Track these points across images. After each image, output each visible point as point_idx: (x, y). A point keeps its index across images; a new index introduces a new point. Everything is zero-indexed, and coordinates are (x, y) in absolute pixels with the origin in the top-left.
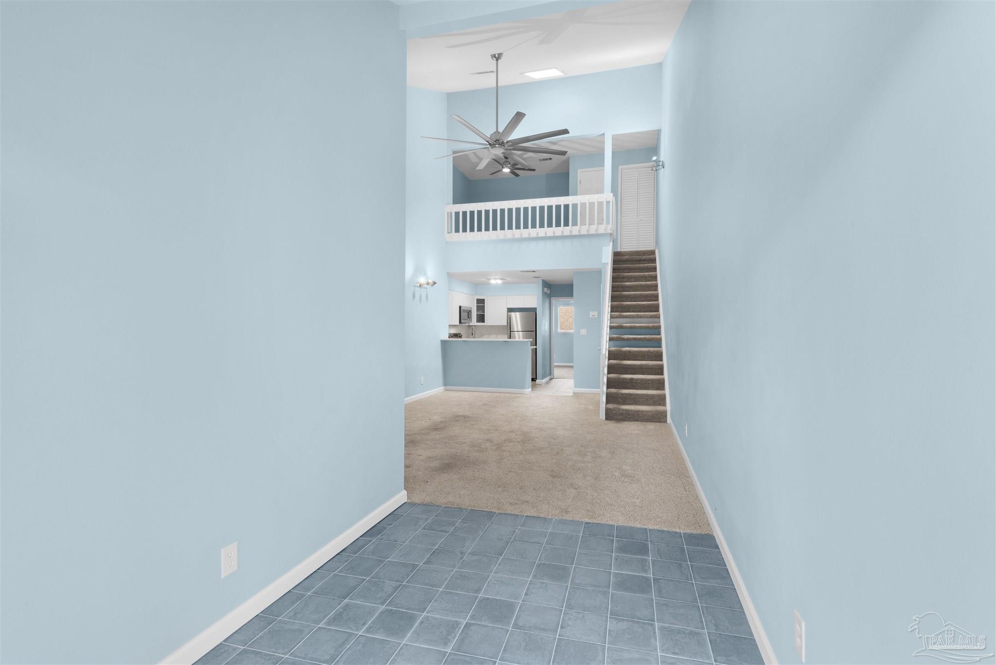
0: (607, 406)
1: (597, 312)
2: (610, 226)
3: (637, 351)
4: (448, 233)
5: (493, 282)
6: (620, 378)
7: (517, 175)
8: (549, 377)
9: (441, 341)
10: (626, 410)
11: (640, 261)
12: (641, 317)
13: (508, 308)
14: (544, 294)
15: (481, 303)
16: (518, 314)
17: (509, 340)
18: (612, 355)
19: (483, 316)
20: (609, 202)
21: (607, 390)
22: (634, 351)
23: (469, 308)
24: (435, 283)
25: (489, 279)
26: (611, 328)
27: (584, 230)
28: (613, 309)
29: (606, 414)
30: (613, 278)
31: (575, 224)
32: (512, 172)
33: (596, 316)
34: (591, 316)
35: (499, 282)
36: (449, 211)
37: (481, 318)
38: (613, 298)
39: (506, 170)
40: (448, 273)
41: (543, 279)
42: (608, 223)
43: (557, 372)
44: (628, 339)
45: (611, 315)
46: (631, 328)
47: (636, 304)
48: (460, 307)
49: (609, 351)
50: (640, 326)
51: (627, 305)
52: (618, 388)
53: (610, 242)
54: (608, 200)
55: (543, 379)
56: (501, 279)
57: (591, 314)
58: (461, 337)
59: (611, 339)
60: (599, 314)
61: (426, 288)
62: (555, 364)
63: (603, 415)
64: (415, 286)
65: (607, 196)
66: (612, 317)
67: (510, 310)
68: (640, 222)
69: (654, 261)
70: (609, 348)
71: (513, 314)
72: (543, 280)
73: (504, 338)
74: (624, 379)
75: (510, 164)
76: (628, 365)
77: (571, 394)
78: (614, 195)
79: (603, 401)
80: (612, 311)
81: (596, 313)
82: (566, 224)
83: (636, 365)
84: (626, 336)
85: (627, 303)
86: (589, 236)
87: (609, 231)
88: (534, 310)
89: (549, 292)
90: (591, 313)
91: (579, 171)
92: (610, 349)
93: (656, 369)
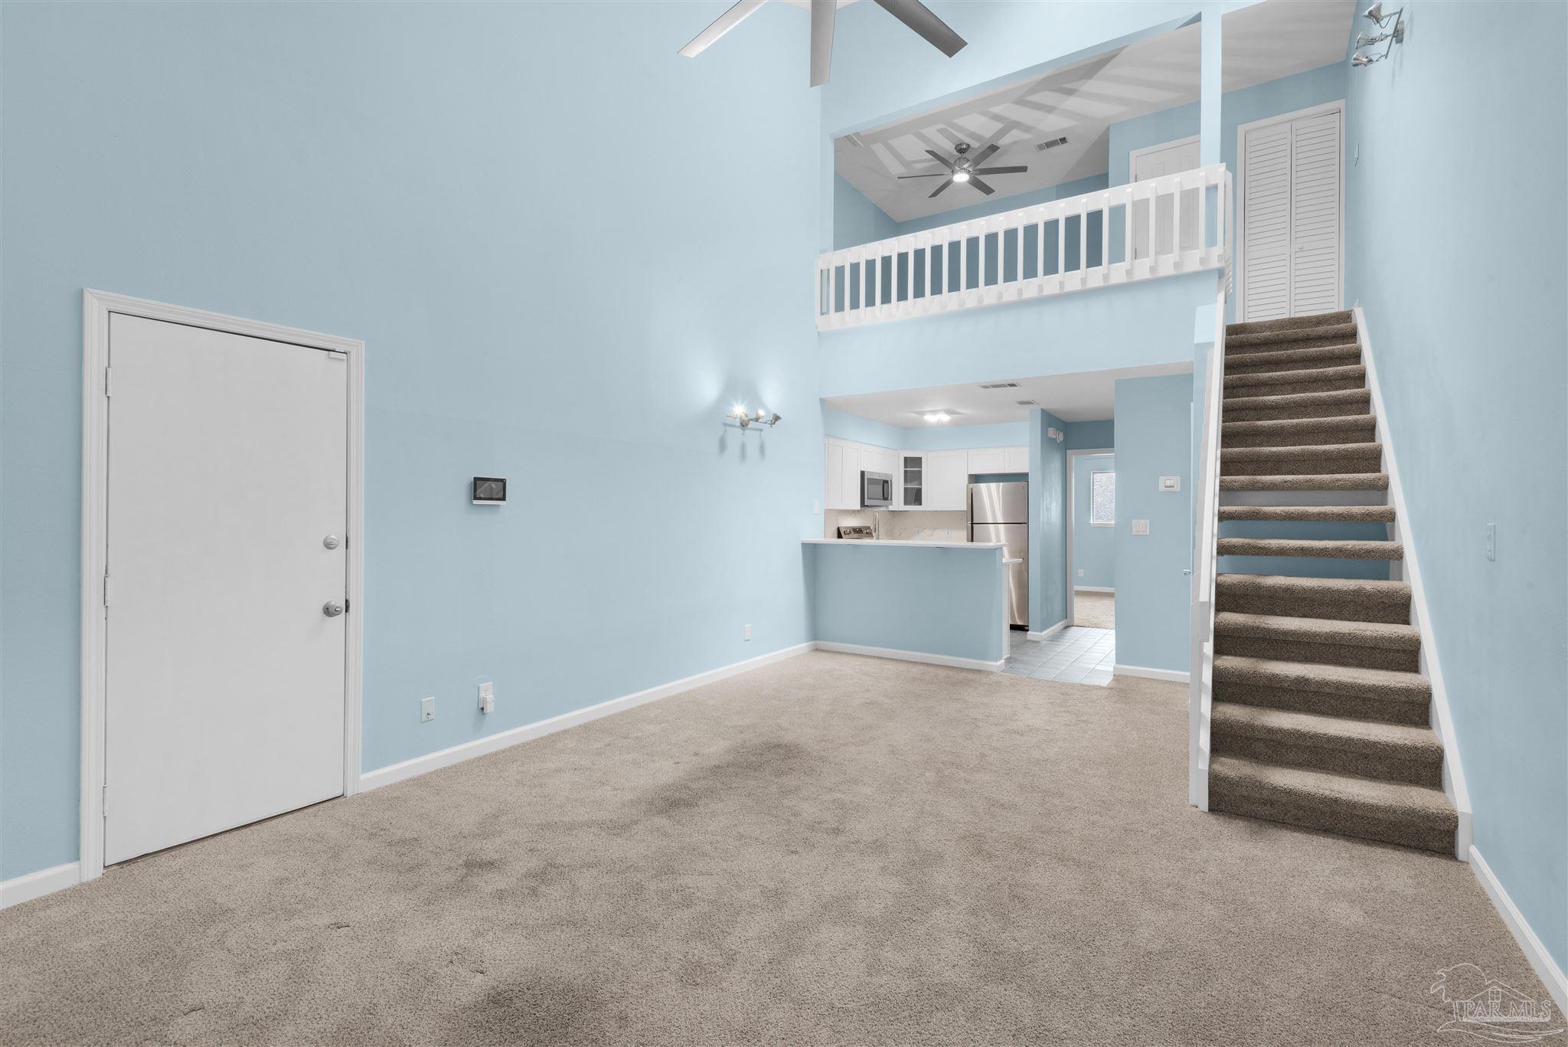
0: (1217, 767)
1: (1179, 478)
2: (1217, 250)
3: (1312, 590)
4: (822, 314)
5: (930, 419)
6: (1256, 675)
7: (988, 190)
8: (1062, 623)
9: (802, 544)
10: (1289, 792)
11: (1307, 340)
12: (1321, 487)
13: (970, 475)
14: (1048, 443)
15: (913, 467)
16: (993, 485)
17: (970, 544)
18: (1227, 598)
19: (919, 492)
20: (1216, 187)
21: (1213, 709)
22: (1304, 590)
23: (886, 475)
24: (777, 418)
25: (923, 413)
26: (1223, 517)
27: (1142, 270)
28: (1228, 466)
29: (1212, 794)
30: (1226, 388)
31: (1117, 256)
32: (976, 183)
33: (1178, 488)
34: (1161, 488)
35: (945, 418)
36: (824, 267)
37: (914, 496)
38: (1228, 438)
39: (961, 178)
40: (823, 401)
41: (1044, 407)
42: (1211, 241)
43: (1082, 608)
44: (1281, 552)
45: (1221, 482)
46: (1290, 517)
47: (1303, 450)
48: (863, 474)
49: (1218, 586)
50: (1319, 514)
51: (1273, 454)
52: (1251, 704)
53: (1219, 292)
54: (1213, 182)
55: (1042, 630)
56: (949, 412)
57: (1164, 481)
58: (870, 535)
59: (1222, 550)
60: (1185, 483)
61: (761, 430)
62: (1076, 588)
63: (1199, 794)
64: (725, 425)
65: (1211, 170)
66: (1225, 489)
67: (976, 479)
68: (1301, 254)
69: (1352, 335)
70: (1218, 574)
71: (983, 486)
72: (1043, 411)
73: (957, 538)
74: (1274, 678)
75: (968, 160)
76: (1286, 633)
77: (1106, 681)
78: (1228, 168)
79: (1199, 750)
80: (1223, 473)
81: (1174, 481)
82: (1094, 260)
83: (1316, 635)
84: (1274, 543)
85: (1274, 449)
86: (1157, 283)
87: (1215, 264)
88: (1023, 477)
89: (1061, 437)
90: (1162, 479)
91: (1133, 154)
92: (1222, 579)
93: (1388, 650)
